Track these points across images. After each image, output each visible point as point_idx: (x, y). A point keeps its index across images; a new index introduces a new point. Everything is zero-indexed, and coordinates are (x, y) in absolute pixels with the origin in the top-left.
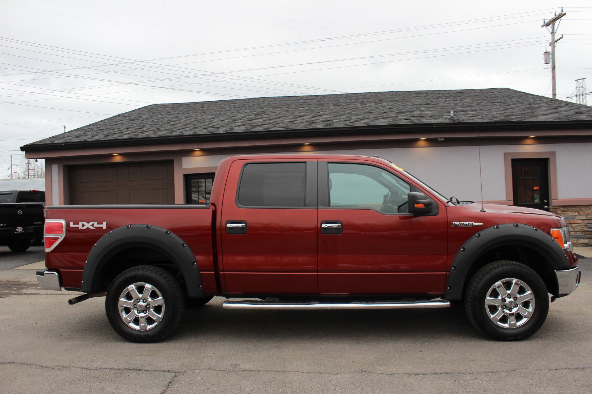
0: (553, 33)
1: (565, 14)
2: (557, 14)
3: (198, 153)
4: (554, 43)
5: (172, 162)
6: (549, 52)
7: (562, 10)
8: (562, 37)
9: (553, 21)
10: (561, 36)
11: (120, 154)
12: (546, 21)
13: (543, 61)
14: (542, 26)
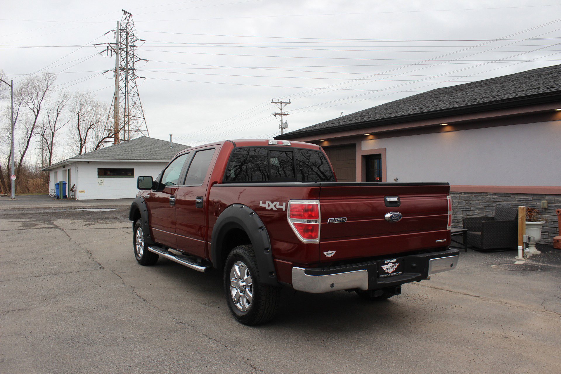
3: (371, 137)
5: (354, 146)
11: (326, 140)
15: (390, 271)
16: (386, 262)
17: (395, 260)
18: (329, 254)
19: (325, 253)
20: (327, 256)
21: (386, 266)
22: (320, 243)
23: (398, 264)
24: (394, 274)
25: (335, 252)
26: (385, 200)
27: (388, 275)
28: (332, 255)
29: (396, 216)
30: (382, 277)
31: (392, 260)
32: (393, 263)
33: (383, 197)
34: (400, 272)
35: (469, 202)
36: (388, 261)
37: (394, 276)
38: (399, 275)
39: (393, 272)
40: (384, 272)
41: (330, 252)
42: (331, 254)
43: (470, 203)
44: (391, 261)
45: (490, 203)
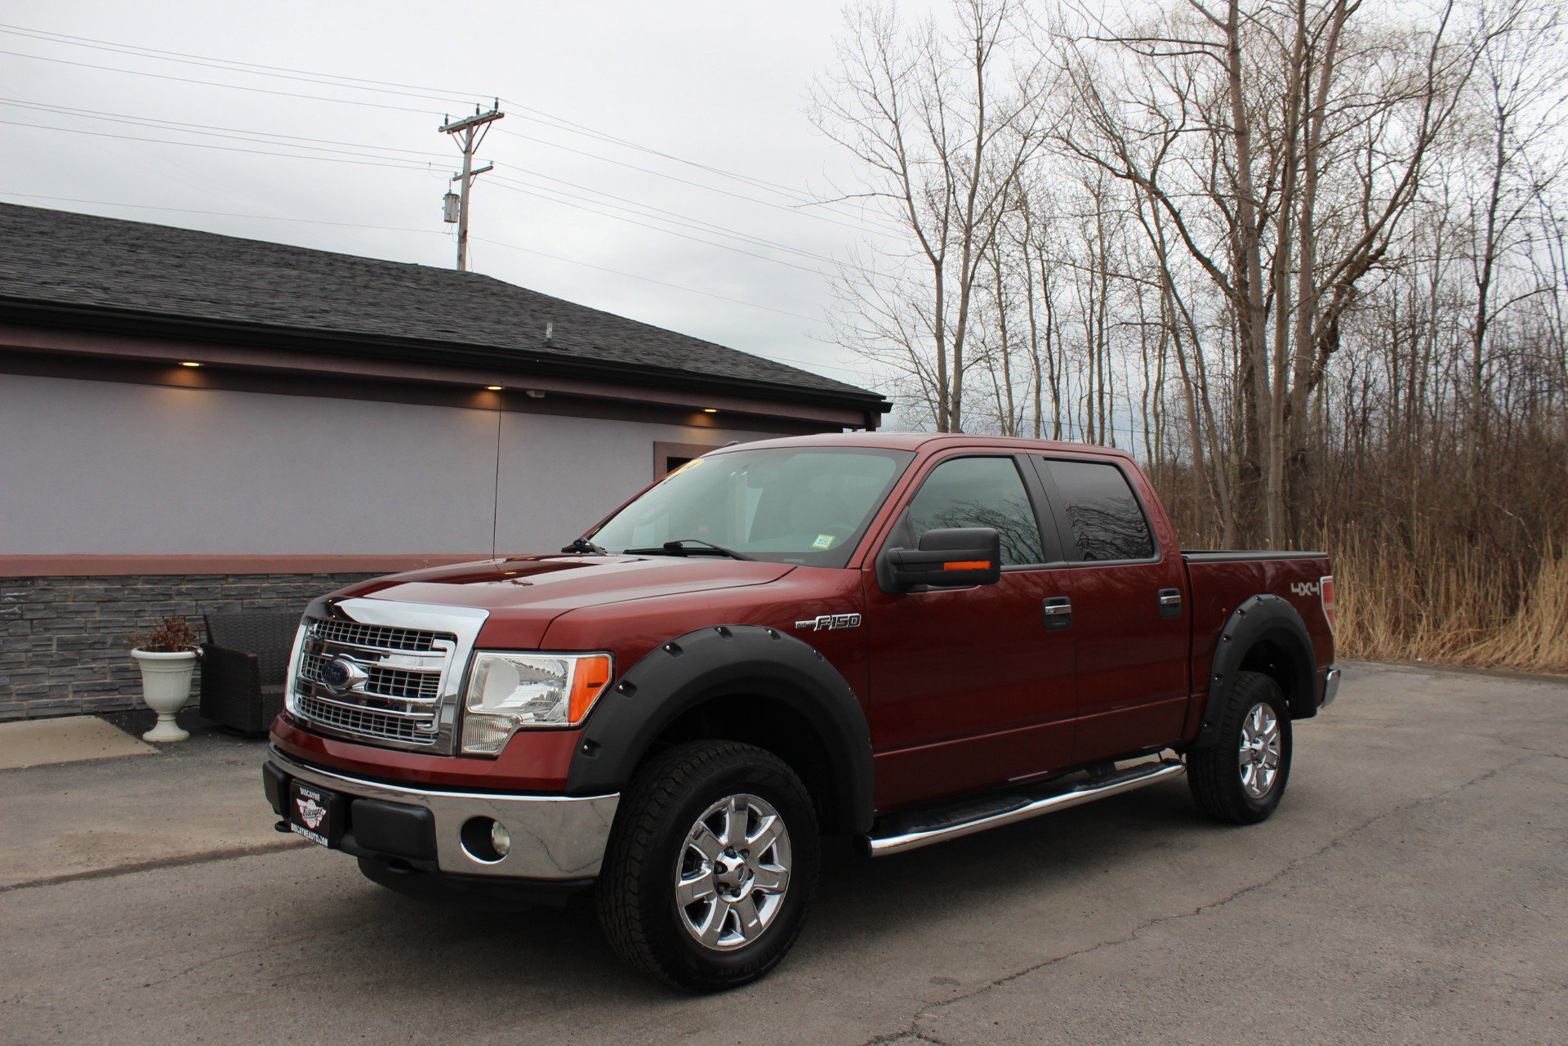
0: (468, 152)
1: (501, 116)
2: (484, 111)
4: (467, 176)
6: (457, 196)
7: (497, 105)
8: (491, 168)
9: (470, 125)
10: (487, 164)
12: (451, 122)
13: (442, 213)
14: (441, 130)
35: (253, 603)
43: (257, 605)
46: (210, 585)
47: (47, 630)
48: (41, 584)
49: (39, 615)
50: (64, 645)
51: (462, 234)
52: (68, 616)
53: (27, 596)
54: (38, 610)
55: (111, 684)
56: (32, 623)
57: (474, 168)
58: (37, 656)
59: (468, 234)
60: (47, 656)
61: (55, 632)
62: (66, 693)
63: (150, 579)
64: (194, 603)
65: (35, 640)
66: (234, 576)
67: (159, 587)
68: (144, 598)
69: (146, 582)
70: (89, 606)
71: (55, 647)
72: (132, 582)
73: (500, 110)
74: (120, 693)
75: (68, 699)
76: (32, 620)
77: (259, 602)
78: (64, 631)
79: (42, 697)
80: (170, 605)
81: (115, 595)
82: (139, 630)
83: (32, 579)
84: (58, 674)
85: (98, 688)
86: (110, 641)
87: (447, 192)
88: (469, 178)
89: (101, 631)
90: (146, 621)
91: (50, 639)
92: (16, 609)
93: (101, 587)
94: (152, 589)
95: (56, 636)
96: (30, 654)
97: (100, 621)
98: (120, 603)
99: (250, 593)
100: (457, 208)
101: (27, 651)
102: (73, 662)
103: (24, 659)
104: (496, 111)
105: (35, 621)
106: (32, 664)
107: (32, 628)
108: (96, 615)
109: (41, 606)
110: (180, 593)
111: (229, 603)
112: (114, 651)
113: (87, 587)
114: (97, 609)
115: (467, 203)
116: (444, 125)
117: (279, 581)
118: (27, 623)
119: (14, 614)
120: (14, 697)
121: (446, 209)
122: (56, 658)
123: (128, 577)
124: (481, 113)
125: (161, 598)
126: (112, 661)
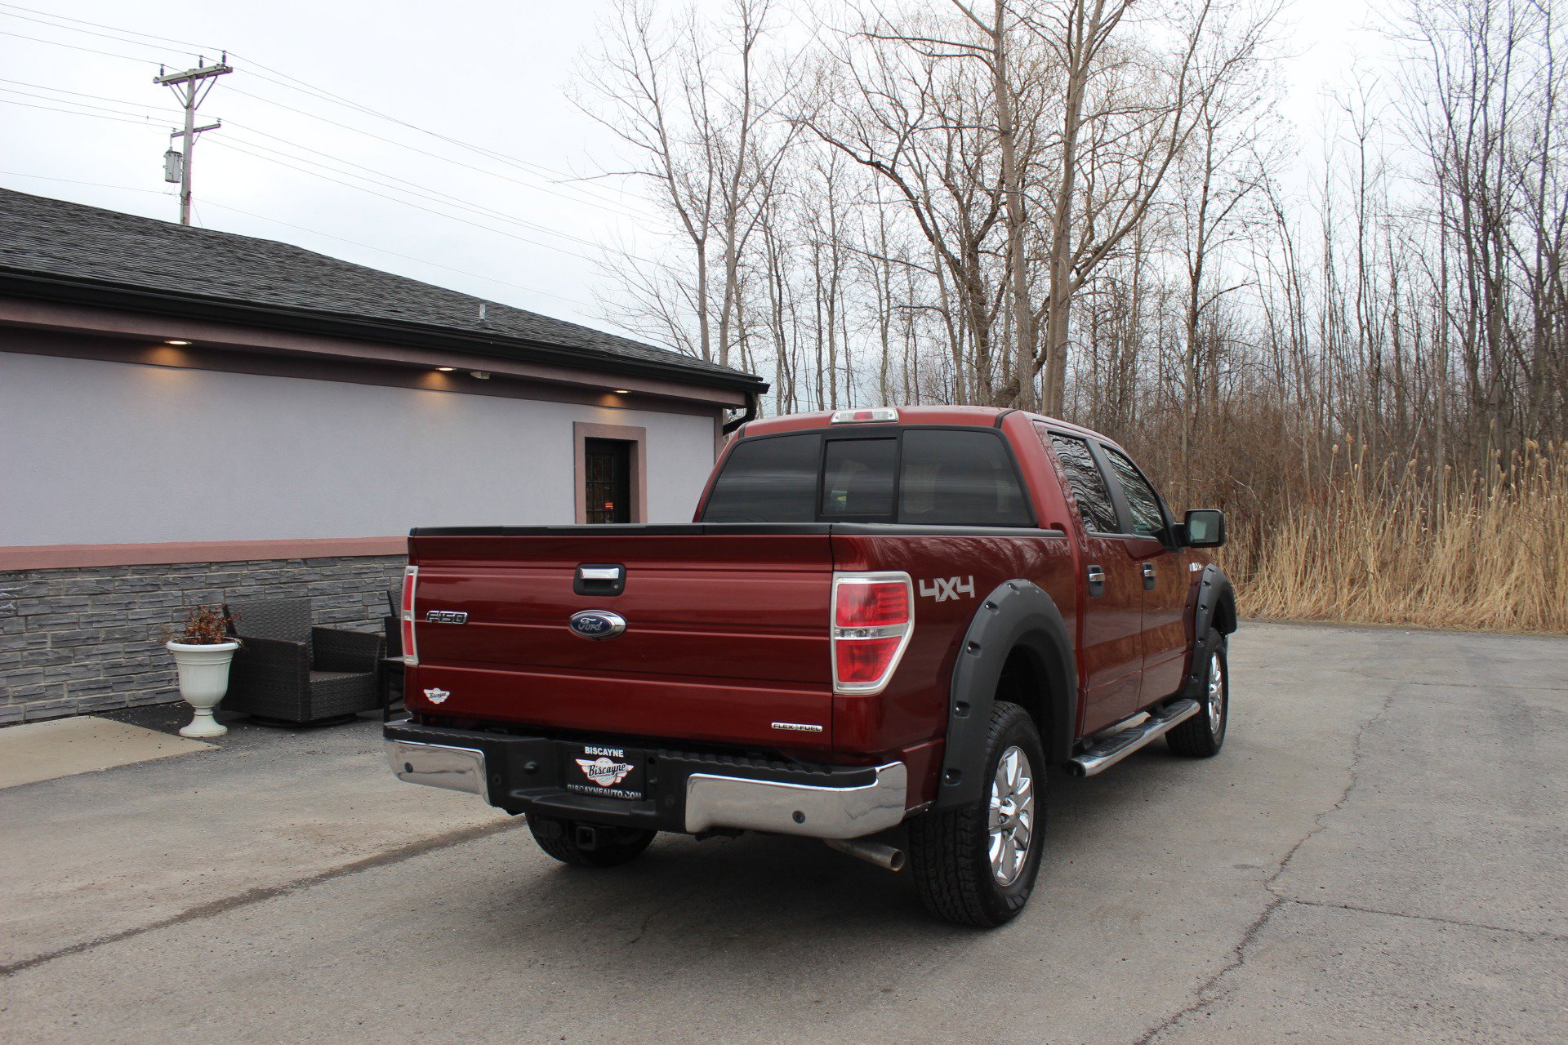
0: (190, 107)
1: (229, 71)
2: (208, 63)
4: (190, 132)
6: (178, 154)
7: (224, 58)
8: (218, 126)
9: (192, 77)
10: (215, 122)
12: (168, 73)
13: (163, 172)
14: (156, 81)
15: (606, 780)
16: (588, 750)
17: (619, 753)
18: (437, 696)
19: (427, 692)
20: (431, 700)
21: (591, 763)
22: (421, 666)
23: (630, 767)
24: (615, 791)
25: (448, 693)
26: (579, 574)
27: (595, 790)
28: (443, 699)
29: (591, 622)
30: (574, 792)
31: (610, 752)
32: (614, 759)
33: (574, 564)
34: (635, 791)
36: (595, 751)
37: (615, 798)
38: (630, 800)
39: (614, 786)
40: (582, 778)
41: (437, 691)
42: (440, 696)
44: (605, 753)
45: (291, 587)
46: (196, 574)
47: (41, 626)
48: (35, 577)
49: (33, 611)
50: (59, 642)
51: (185, 195)
52: (61, 611)
53: (21, 591)
54: (33, 605)
55: (106, 681)
56: (26, 620)
57: (197, 125)
58: (32, 654)
59: (192, 195)
60: (42, 654)
61: (48, 628)
62: (61, 693)
63: (138, 569)
64: (180, 593)
65: (29, 638)
66: (217, 563)
67: (148, 578)
68: (133, 589)
69: (135, 572)
70: (83, 600)
71: (49, 644)
72: (121, 573)
73: (228, 64)
74: (113, 691)
75: (63, 700)
76: (26, 616)
77: (241, 590)
78: (57, 628)
79: (38, 699)
80: (157, 595)
81: (106, 587)
82: (130, 623)
83: (26, 572)
84: (53, 673)
85: (92, 686)
86: (102, 635)
87: (167, 149)
88: (192, 136)
89: (94, 625)
90: (137, 613)
91: (45, 636)
92: (11, 605)
93: (92, 579)
94: (141, 580)
95: (50, 633)
96: (25, 653)
97: (93, 615)
98: (110, 596)
99: (230, 582)
100: (179, 166)
101: (22, 650)
102: (67, 660)
103: (19, 659)
104: (223, 65)
105: (30, 618)
106: (27, 663)
107: (27, 625)
108: (88, 609)
109: (35, 601)
110: (167, 583)
111: (213, 592)
112: (106, 646)
113: (78, 579)
114: (89, 602)
115: (190, 162)
116: (159, 76)
117: (257, 568)
118: (22, 620)
119: (9, 610)
120: (11, 700)
121: (166, 167)
122: (51, 656)
123: (118, 567)
124: (205, 66)
125: (150, 588)
126: (105, 657)
